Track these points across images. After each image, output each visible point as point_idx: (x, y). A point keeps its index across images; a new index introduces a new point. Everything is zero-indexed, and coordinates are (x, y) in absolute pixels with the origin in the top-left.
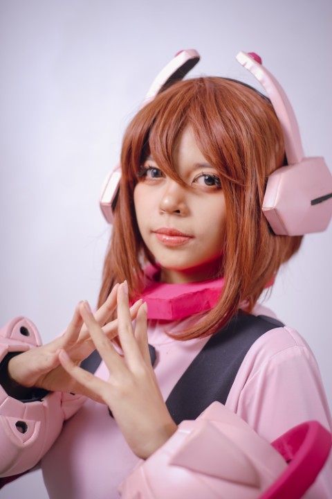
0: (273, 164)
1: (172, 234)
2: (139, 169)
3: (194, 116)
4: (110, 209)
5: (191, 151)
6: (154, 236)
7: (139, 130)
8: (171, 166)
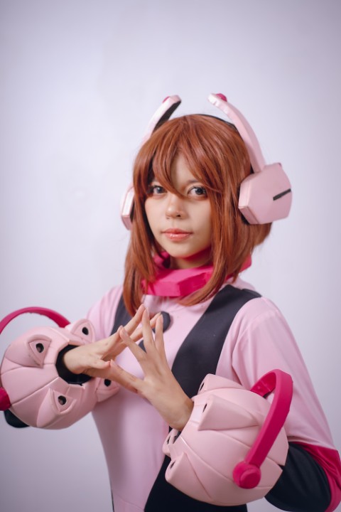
0: (242, 174)
1: (177, 232)
2: (147, 188)
3: (183, 147)
4: (129, 220)
5: (184, 172)
6: (164, 236)
7: (145, 160)
8: (170, 184)
